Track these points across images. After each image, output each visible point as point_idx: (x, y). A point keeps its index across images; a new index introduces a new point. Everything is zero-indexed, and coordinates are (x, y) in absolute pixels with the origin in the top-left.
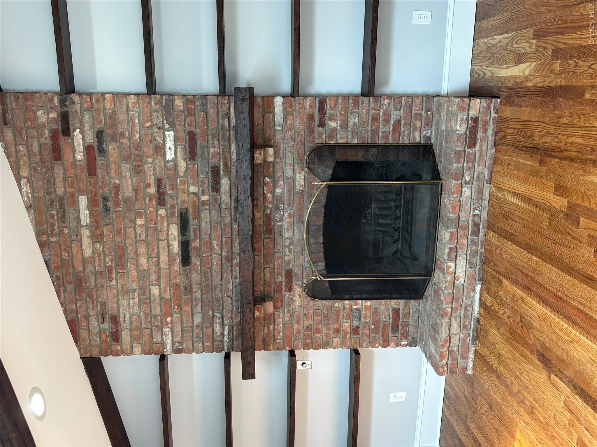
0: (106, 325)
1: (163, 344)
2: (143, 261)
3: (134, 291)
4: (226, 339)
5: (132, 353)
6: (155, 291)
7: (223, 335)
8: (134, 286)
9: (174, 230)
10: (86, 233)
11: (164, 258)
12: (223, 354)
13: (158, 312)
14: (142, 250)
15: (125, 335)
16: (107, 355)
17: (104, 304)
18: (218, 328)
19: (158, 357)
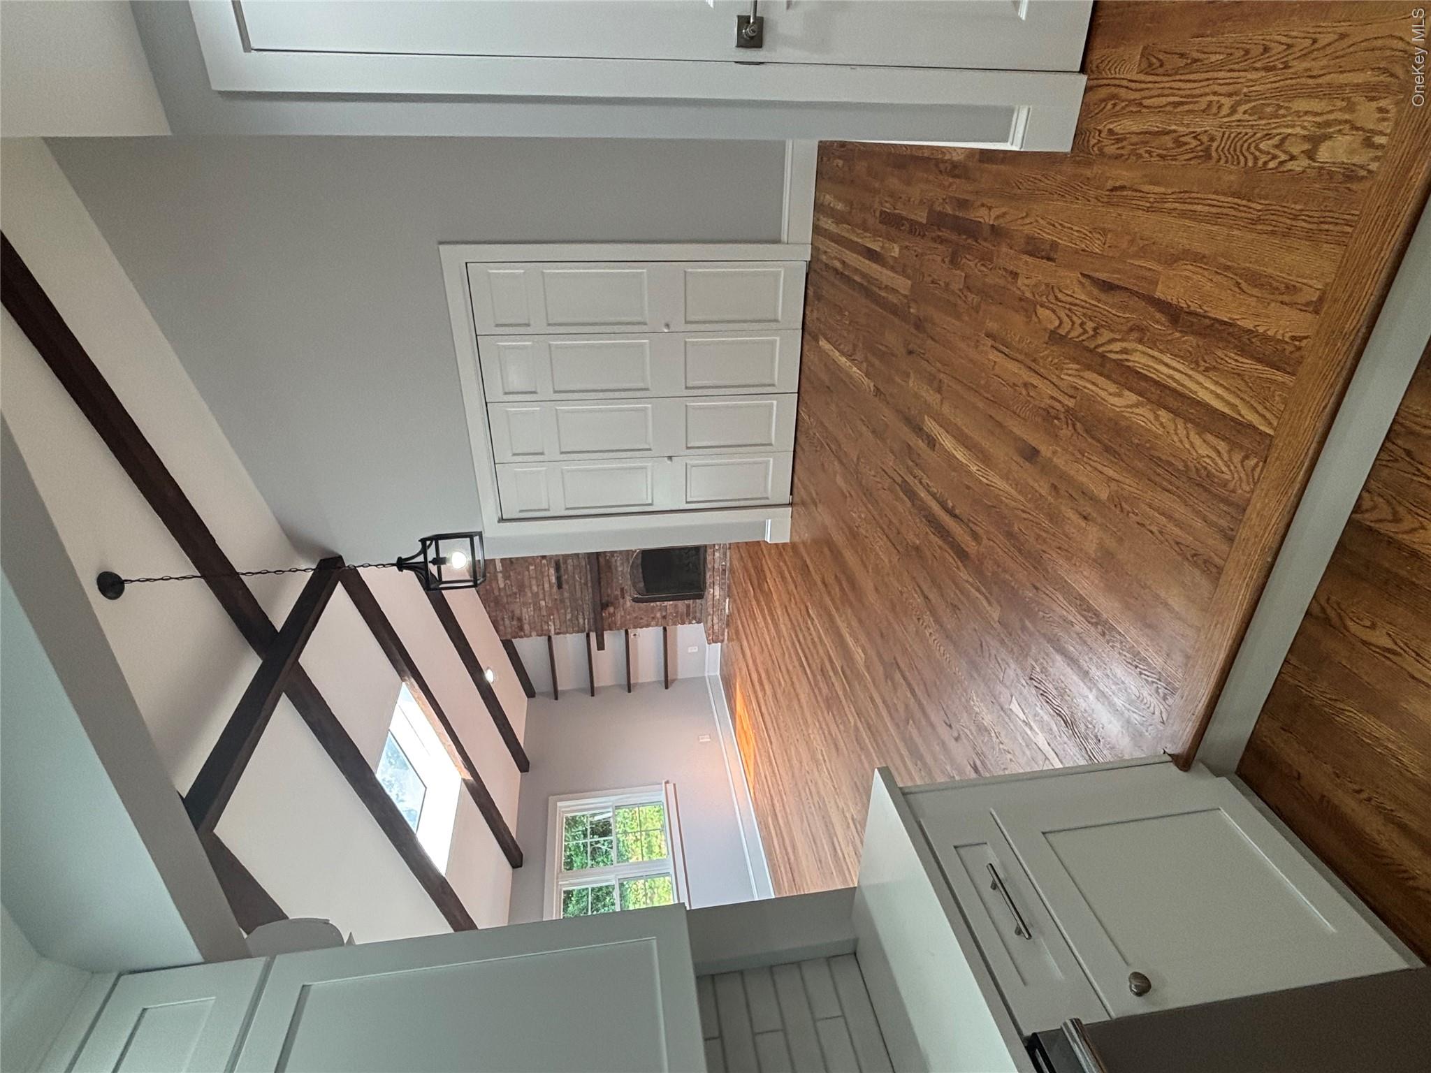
0: (515, 623)
1: (549, 631)
2: (535, 588)
3: (530, 603)
4: (586, 626)
5: (531, 636)
6: (543, 603)
7: (584, 623)
8: (530, 601)
9: (552, 571)
10: (500, 575)
11: (547, 586)
12: (585, 634)
13: (545, 614)
14: (534, 582)
15: (526, 627)
16: (515, 638)
17: (513, 612)
18: (581, 621)
19: (547, 637)
